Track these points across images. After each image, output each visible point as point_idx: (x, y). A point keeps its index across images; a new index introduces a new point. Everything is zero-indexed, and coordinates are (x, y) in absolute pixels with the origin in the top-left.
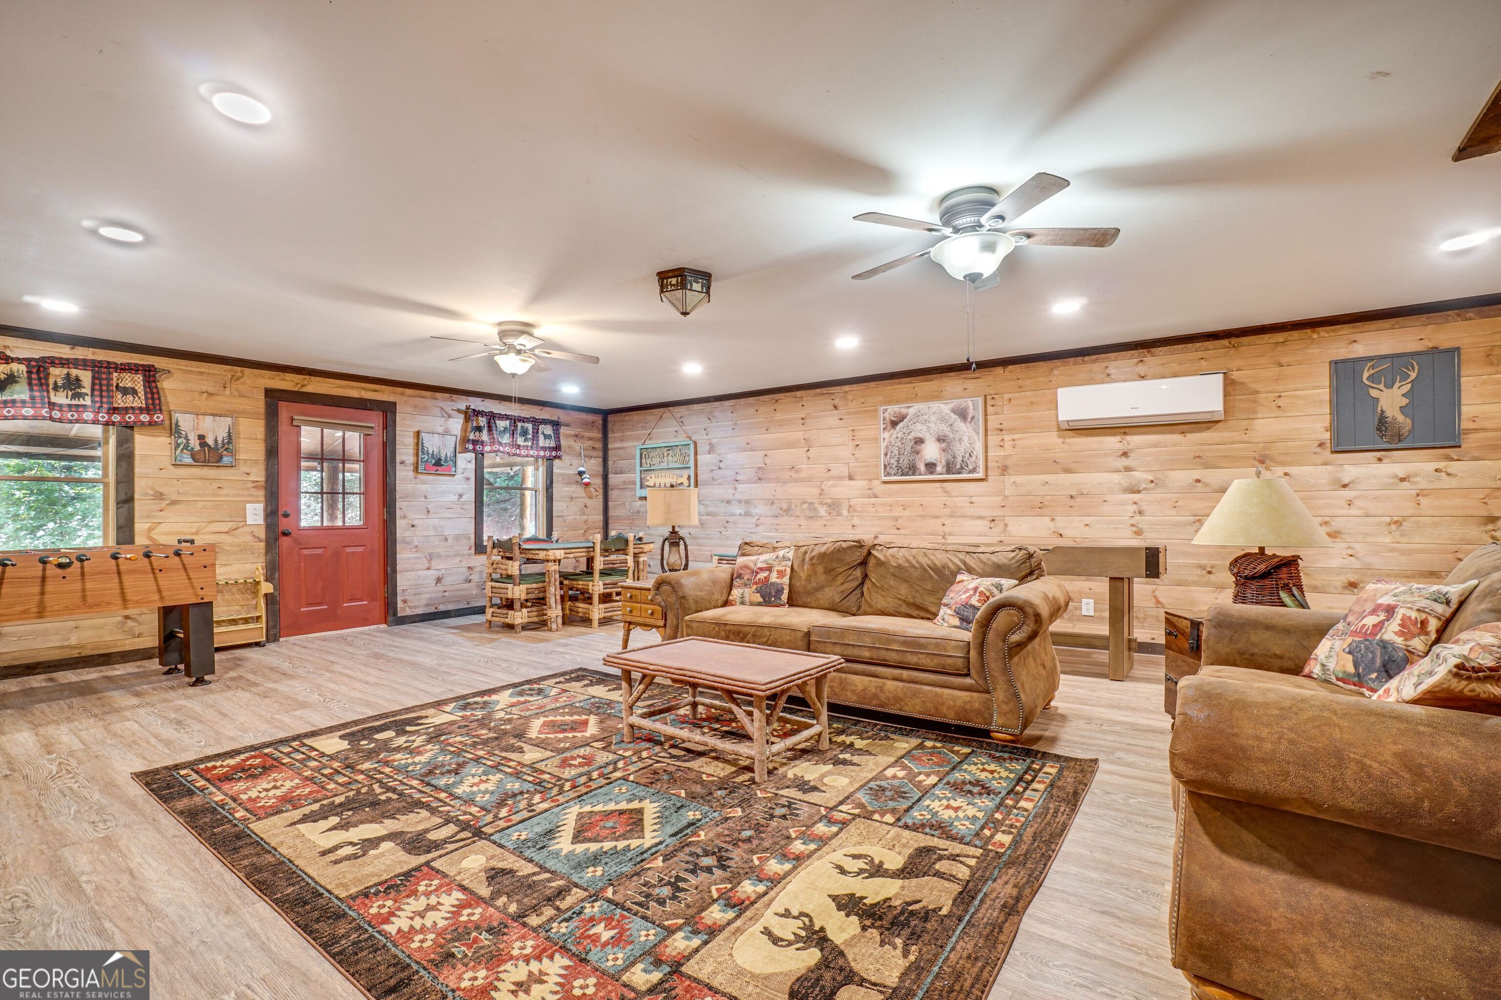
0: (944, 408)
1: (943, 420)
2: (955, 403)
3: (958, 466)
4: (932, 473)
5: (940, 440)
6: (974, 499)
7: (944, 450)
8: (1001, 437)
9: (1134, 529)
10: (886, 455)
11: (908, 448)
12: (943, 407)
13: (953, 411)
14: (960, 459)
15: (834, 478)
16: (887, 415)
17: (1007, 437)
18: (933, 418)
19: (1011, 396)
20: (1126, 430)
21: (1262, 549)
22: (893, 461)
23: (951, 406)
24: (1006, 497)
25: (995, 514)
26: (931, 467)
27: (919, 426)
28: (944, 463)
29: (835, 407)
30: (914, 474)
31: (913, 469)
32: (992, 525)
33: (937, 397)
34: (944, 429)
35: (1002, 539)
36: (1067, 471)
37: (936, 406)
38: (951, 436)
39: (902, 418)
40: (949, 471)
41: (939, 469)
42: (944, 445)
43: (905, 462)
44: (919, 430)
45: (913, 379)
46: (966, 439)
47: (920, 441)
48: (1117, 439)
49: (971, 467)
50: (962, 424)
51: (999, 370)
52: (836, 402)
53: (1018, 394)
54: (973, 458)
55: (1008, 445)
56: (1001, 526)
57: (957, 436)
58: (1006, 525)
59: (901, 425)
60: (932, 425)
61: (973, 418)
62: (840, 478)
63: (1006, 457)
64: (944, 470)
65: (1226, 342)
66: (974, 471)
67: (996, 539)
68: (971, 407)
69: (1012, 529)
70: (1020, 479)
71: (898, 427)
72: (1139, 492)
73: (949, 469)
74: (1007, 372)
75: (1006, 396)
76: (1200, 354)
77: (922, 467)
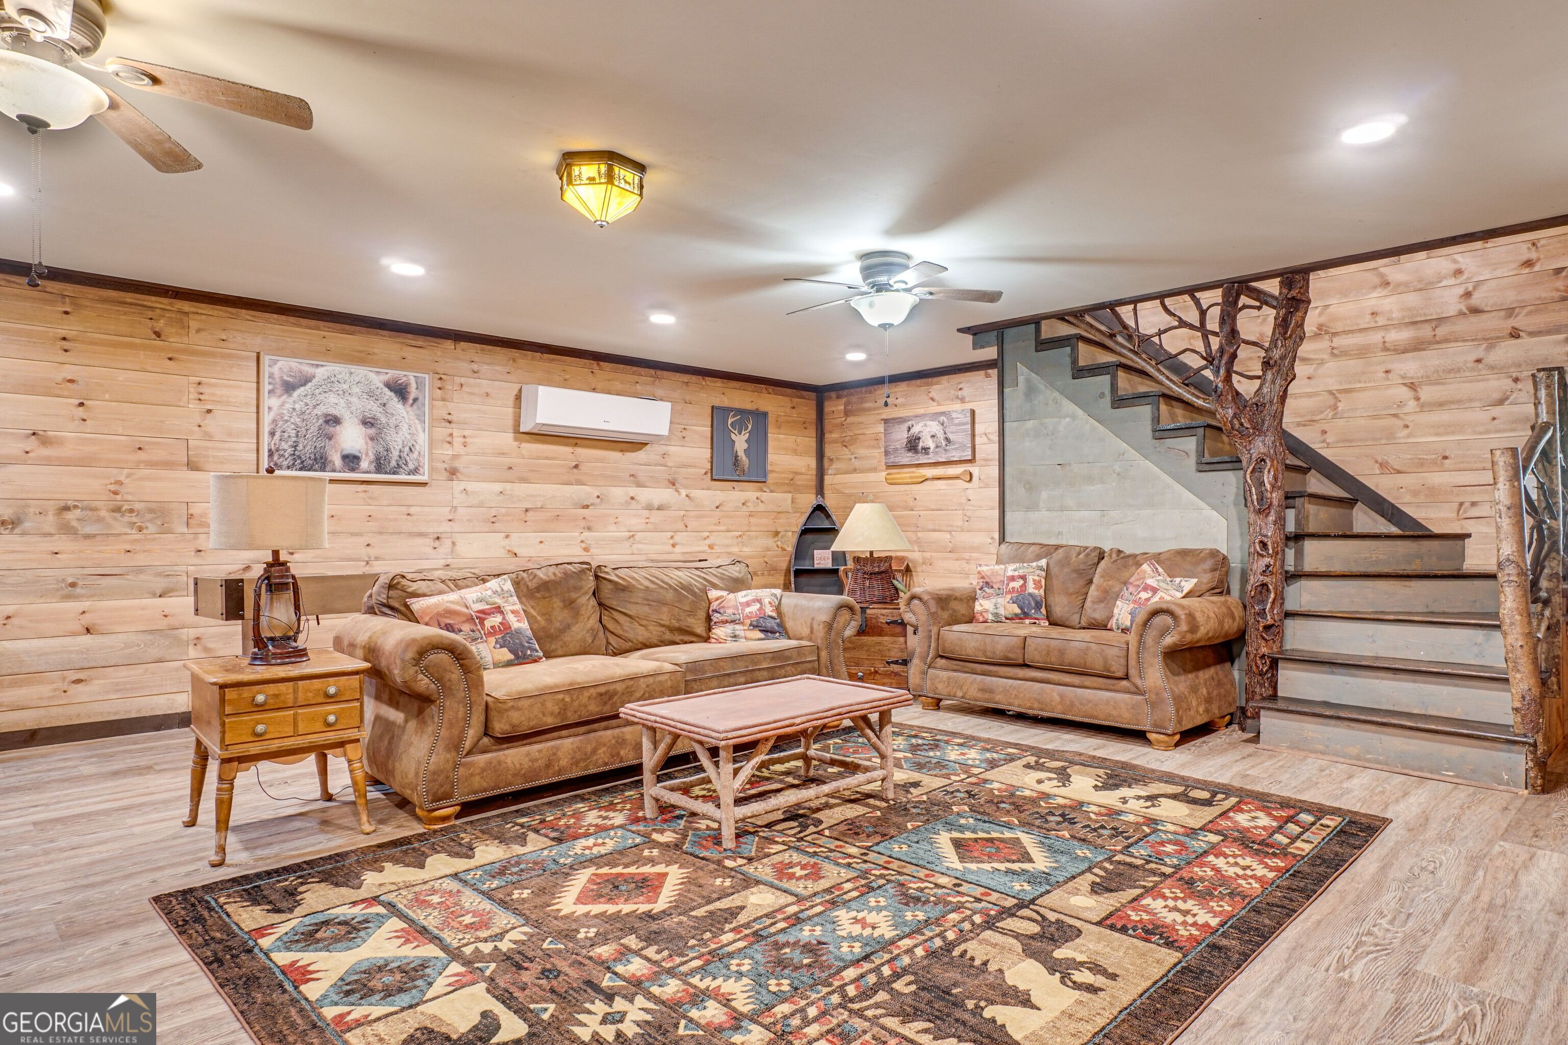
0: (376, 378)
1: (371, 394)
2: (392, 374)
3: (393, 463)
4: (353, 470)
5: (367, 422)
6: (412, 510)
7: (372, 439)
8: (449, 431)
9: (583, 545)
10: (272, 434)
11: (314, 429)
12: (372, 376)
13: (388, 385)
14: (395, 454)
15: (151, 464)
16: (276, 370)
17: (456, 433)
18: (356, 390)
19: (463, 380)
20: (578, 441)
21: (871, 553)
22: (284, 446)
23: (385, 378)
24: (454, 509)
25: (441, 530)
26: (351, 461)
27: (332, 398)
28: (372, 457)
29: (158, 334)
30: (323, 469)
31: (321, 462)
32: (437, 544)
33: (362, 359)
34: (373, 408)
35: (449, 561)
36: (523, 480)
37: (361, 372)
38: (384, 420)
39: (306, 380)
40: (379, 469)
41: (364, 464)
42: (372, 431)
43: (307, 449)
44: (333, 404)
45: (321, 323)
46: (404, 427)
47: (334, 420)
48: (569, 449)
49: (411, 466)
50: (400, 406)
51: (449, 344)
52: (160, 325)
53: (472, 380)
54: (415, 455)
55: (457, 441)
56: (448, 543)
57: (392, 422)
58: (454, 543)
59: (301, 391)
60: (354, 399)
61: (415, 400)
62: (169, 465)
63: (455, 457)
64: (372, 468)
65: (652, 372)
66: (415, 471)
67: (442, 562)
68: (414, 385)
69: (461, 549)
70: (472, 486)
71: (296, 394)
72: (587, 507)
73: (380, 465)
74: (459, 350)
75: (458, 380)
76: (636, 378)
77: (337, 461)
